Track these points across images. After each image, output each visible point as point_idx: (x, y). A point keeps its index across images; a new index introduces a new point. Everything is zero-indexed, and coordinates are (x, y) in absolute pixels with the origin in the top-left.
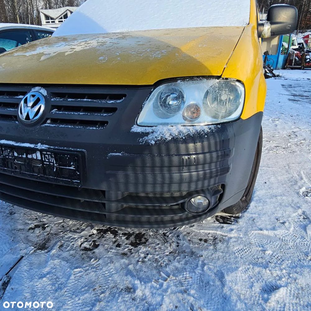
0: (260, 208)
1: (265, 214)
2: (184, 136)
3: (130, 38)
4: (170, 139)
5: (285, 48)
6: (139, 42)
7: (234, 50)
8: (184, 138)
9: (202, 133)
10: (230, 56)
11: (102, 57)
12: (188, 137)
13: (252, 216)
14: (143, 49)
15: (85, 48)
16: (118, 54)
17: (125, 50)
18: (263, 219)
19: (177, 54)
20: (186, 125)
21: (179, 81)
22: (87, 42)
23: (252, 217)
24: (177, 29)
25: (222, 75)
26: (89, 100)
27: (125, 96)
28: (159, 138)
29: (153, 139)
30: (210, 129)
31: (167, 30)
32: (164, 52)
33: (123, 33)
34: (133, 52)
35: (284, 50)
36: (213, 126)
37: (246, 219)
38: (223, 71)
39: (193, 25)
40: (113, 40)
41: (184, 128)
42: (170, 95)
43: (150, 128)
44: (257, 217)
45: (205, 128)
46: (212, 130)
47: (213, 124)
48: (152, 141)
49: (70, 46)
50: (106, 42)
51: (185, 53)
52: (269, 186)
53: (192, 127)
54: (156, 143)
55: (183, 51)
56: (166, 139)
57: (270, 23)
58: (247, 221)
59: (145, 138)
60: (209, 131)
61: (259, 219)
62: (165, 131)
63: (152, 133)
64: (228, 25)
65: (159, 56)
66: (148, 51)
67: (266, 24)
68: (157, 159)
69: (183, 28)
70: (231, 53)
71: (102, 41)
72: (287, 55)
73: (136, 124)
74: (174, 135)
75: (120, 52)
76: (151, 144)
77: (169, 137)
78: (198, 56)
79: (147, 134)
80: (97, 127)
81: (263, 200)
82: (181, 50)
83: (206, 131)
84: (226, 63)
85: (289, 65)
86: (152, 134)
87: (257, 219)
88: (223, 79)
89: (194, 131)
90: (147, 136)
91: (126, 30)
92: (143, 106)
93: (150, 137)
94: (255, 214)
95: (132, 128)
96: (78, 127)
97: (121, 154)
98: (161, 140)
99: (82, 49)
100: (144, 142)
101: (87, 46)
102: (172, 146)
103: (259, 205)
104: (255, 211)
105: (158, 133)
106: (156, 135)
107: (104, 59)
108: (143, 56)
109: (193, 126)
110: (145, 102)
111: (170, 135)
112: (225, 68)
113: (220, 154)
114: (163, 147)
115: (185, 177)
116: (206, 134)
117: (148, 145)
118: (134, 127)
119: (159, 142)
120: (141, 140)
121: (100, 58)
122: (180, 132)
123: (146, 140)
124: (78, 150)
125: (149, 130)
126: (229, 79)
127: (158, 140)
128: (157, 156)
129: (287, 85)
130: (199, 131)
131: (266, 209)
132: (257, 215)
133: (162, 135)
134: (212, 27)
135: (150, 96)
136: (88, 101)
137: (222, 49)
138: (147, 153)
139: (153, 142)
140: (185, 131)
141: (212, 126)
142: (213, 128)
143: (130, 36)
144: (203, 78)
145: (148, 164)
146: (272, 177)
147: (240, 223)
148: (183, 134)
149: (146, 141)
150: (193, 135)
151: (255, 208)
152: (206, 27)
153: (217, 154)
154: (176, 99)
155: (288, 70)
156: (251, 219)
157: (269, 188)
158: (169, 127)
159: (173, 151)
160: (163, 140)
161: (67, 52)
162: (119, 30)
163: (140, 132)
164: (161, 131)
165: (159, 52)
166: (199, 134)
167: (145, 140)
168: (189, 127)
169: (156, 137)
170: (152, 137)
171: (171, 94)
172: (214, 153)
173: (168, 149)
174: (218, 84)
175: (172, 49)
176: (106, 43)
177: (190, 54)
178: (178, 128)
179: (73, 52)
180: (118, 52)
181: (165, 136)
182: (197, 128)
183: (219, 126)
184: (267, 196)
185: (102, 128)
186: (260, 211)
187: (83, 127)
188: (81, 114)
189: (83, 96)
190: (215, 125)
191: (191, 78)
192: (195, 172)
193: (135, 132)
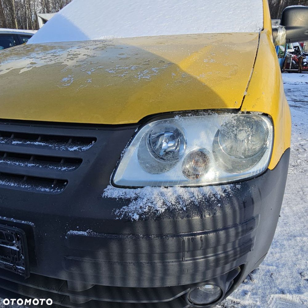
0: (278, 255)
1: (284, 265)
2: (186, 206)
3: (112, 48)
4: (163, 210)
5: (282, 52)
6: (123, 54)
7: (253, 68)
8: (185, 209)
9: (213, 199)
10: (250, 76)
11: (66, 78)
12: (191, 206)
13: (269, 269)
14: (126, 66)
15: (50, 63)
16: (90, 73)
17: (101, 67)
18: (283, 274)
19: (173, 74)
20: (187, 185)
21: (177, 117)
22: (55, 54)
23: (269, 271)
24: (173, 36)
25: (241, 107)
26: (43, 144)
27: (95, 139)
28: (146, 210)
29: (136, 211)
30: (225, 191)
31: (160, 37)
32: (155, 71)
33: (105, 41)
34: (111, 70)
35: (281, 54)
36: (229, 186)
37: (262, 274)
38: (243, 101)
39: (194, 31)
40: (89, 50)
41: (184, 192)
42: (163, 134)
43: (133, 190)
44: (275, 270)
45: (217, 191)
46: (228, 194)
47: (229, 183)
48: (135, 214)
49: (31, 60)
50: (80, 54)
51: (184, 72)
52: (285, 220)
53: (197, 189)
54: (140, 218)
55: (183, 69)
56: (157, 211)
57: (285, 28)
58: (263, 277)
59: (124, 209)
60: (224, 195)
61: (278, 274)
62: (155, 196)
63: (136, 199)
64: (237, 30)
65: (147, 77)
66: (133, 68)
67: (280, 29)
68: (143, 244)
69: (182, 35)
70: (251, 72)
71: (75, 53)
72: (284, 58)
73: (110, 183)
74: (169, 204)
75: (93, 70)
76: (133, 219)
77: (162, 207)
78: (203, 77)
79: (128, 201)
80: (52, 188)
81: (280, 242)
82: (179, 67)
83: (219, 196)
84: (246, 88)
85: (286, 68)
86: (134, 202)
87: (275, 274)
88: (243, 113)
89: (200, 197)
90: (127, 205)
91: (111, 36)
92: (122, 155)
93: (132, 206)
94: (272, 265)
95: (105, 190)
96: (24, 187)
97: (87, 233)
98: (149, 212)
99: (46, 64)
100: (122, 216)
101: (53, 59)
102: (167, 221)
103: (276, 251)
104: (271, 261)
105: (145, 200)
106: (141, 205)
107: (69, 81)
108: (125, 76)
109: (199, 187)
110: (125, 149)
111: (164, 203)
112: (245, 96)
113: (240, 229)
114: (153, 225)
115: (186, 267)
116: (219, 201)
117: (127, 222)
118: (108, 188)
119: (146, 217)
120: (117, 212)
121: (63, 80)
122: (179, 198)
123: (126, 212)
124: (23, 222)
125: (131, 193)
126: (251, 112)
127: (145, 212)
128: (143, 238)
129: (286, 89)
130: (207, 196)
131: (285, 258)
132: (275, 268)
133: (150, 204)
134: (218, 33)
135: (132, 140)
136: (41, 145)
137: (237, 66)
138: (127, 233)
139: (136, 217)
140: (186, 196)
141: (227, 185)
142: (230, 190)
143: (112, 45)
144: (214, 112)
145: (129, 250)
146: (285, 207)
147: (255, 281)
148: (184, 201)
149: (125, 215)
150: (199, 203)
151: (271, 255)
152: (210, 34)
153: (237, 229)
154: (173, 138)
155: (286, 74)
156: (268, 274)
157: (285, 224)
158: (162, 189)
159: (168, 229)
160: (152, 212)
161: (23, 68)
162: (104, 37)
163: (116, 198)
164: (148, 197)
165: (147, 71)
166: (208, 201)
167: (124, 213)
168: (192, 189)
169: (141, 208)
170: (134, 207)
171: (165, 132)
172: (232, 229)
173: (160, 227)
174: (235, 122)
175: (167, 65)
176: (79, 56)
177: (192, 74)
178: (175, 191)
179: (32, 68)
180: (90, 71)
181: (155, 205)
182: (205, 191)
183: (238, 186)
184: (284, 235)
185: (59, 190)
186: (278, 260)
187: (32, 186)
188: (29, 165)
189: (33, 137)
190: (232, 185)
191: (196, 112)
192: (202, 258)
193: (108, 197)
